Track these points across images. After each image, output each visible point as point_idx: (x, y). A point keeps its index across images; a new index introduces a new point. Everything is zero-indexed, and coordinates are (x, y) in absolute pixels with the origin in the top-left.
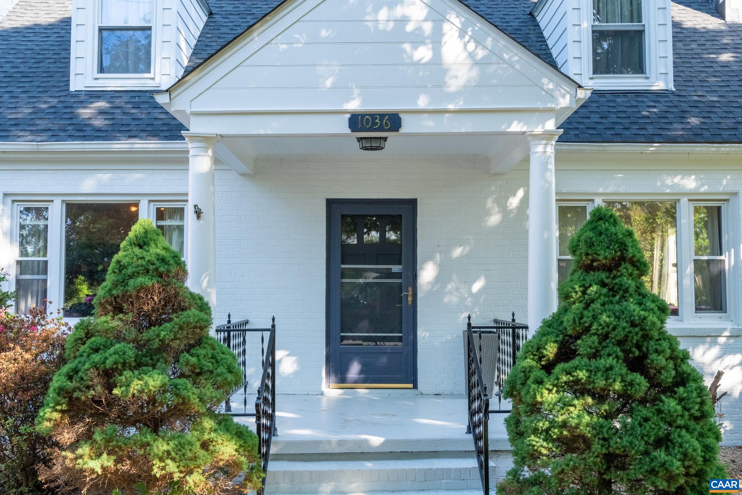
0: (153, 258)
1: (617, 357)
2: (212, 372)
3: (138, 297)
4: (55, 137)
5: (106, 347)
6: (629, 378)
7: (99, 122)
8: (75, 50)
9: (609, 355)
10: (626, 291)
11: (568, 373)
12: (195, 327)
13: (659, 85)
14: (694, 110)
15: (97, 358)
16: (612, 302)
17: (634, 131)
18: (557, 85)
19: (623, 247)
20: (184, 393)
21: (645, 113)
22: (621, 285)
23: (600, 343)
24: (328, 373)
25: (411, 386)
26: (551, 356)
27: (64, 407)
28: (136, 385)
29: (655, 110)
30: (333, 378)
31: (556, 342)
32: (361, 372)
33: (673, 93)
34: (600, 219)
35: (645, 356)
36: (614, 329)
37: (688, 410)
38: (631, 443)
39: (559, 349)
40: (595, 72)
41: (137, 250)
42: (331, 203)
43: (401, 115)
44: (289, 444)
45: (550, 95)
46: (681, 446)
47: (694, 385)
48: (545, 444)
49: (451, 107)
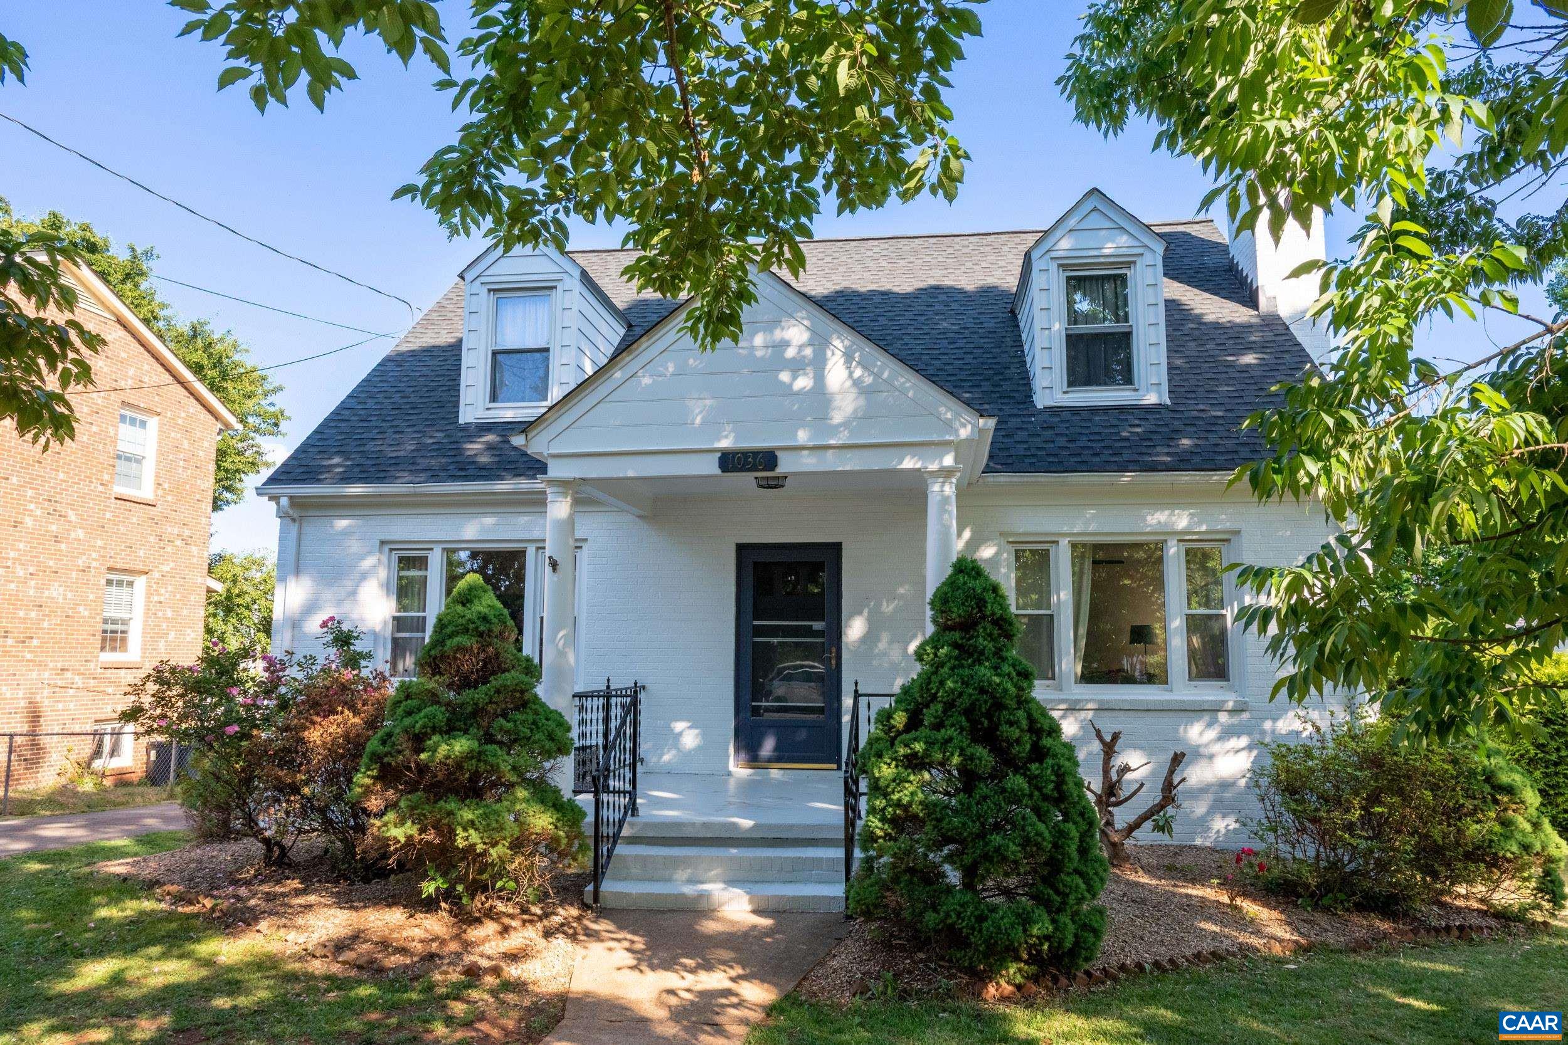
0: (474, 617)
1: (962, 729)
2: (529, 739)
3: (455, 659)
4: (435, 476)
5: (419, 710)
6: (969, 751)
7: (484, 459)
8: (467, 377)
9: (952, 725)
10: (982, 653)
11: (907, 746)
12: (515, 690)
13: (1151, 399)
14: (1188, 429)
15: (407, 721)
16: (962, 666)
17: (1104, 458)
18: (957, 415)
19: (981, 603)
20: (491, 759)
21: (1125, 434)
22: (976, 647)
23: (945, 712)
24: (737, 750)
25: (835, 766)
26: (901, 727)
27: (375, 773)
28: (443, 750)
29: (1139, 430)
30: (743, 755)
31: (906, 710)
32: (777, 748)
33: (1167, 407)
34: (961, 571)
35: (994, 727)
36: (961, 694)
37: (1039, 789)
38: (964, 824)
39: (909, 718)
40: (1071, 384)
41: (460, 608)
42: (741, 548)
43: (779, 454)
44: (647, 825)
45: (948, 425)
46: (1023, 830)
47: (1049, 761)
48: (880, 825)
49: (832, 442)
